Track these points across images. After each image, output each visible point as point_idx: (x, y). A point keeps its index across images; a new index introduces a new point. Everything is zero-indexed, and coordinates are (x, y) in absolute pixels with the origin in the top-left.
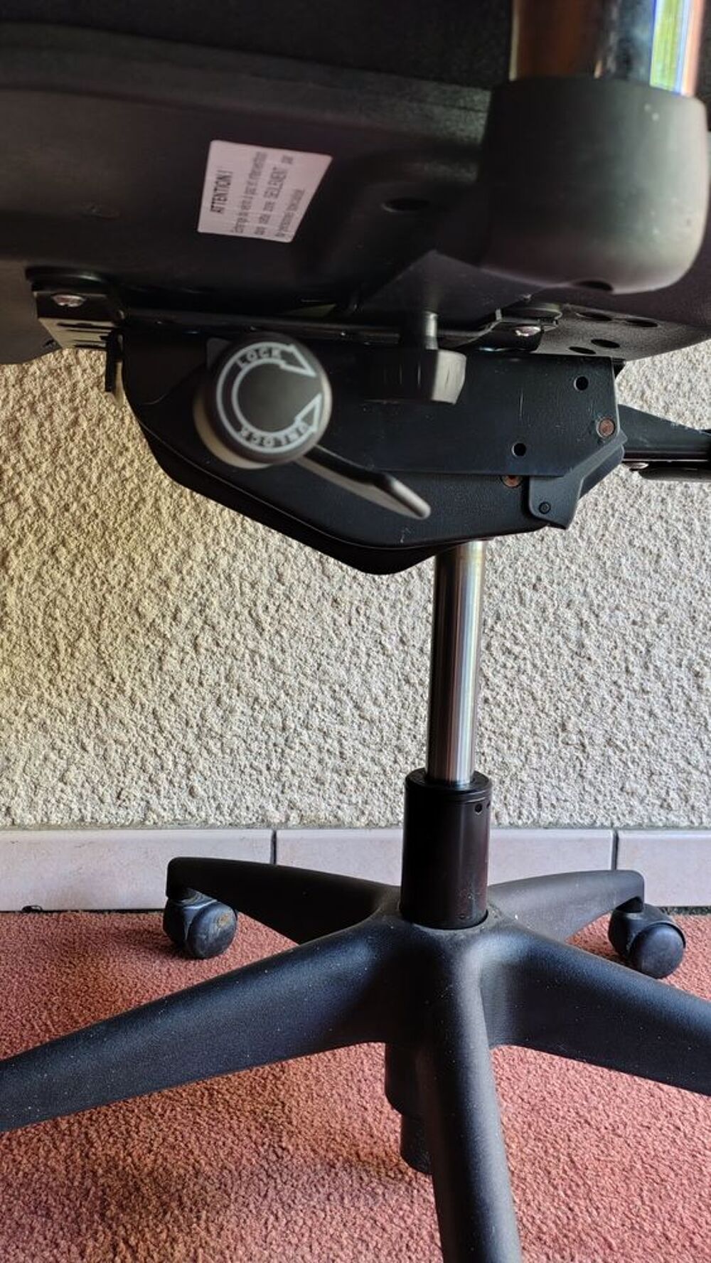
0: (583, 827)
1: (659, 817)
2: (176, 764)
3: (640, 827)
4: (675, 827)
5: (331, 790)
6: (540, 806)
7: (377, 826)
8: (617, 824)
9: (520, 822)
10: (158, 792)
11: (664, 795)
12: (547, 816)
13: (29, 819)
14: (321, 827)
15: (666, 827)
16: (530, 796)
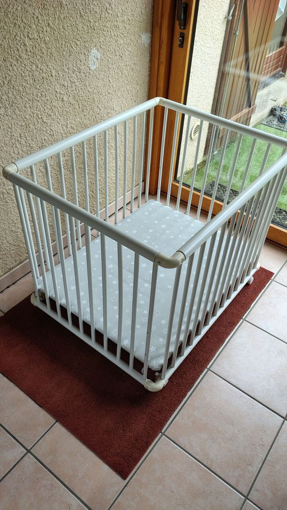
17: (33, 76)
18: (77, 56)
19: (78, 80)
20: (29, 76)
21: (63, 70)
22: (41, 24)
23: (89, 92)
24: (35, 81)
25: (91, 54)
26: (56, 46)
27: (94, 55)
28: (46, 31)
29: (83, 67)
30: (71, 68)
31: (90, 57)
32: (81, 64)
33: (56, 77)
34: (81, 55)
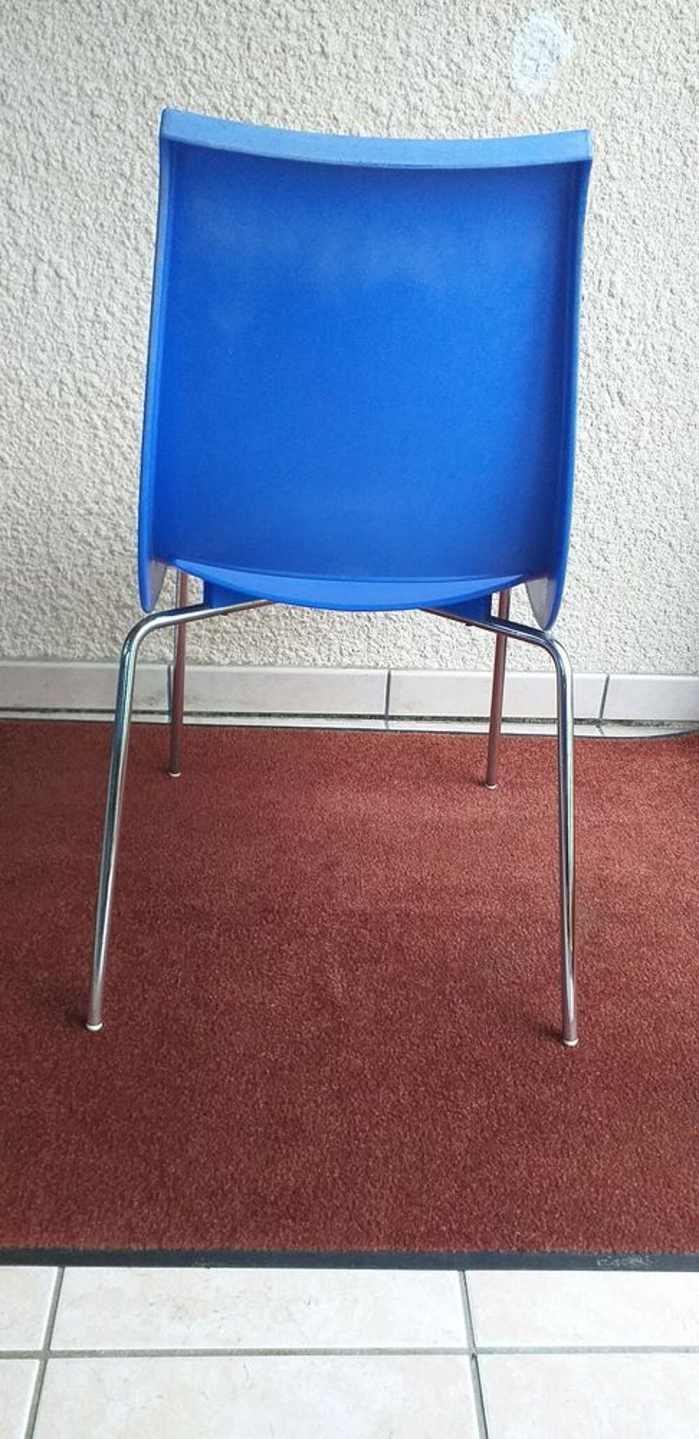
0: (370, 667)
1: (419, 662)
2: (103, 623)
3: (406, 668)
4: (430, 669)
5: (206, 642)
6: (341, 653)
7: (237, 665)
8: (392, 666)
9: (329, 664)
10: (93, 640)
11: (422, 649)
12: (346, 660)
13: (13, 653)
14: (200, 664)
15: (424, 669)
16: (336, 648)
17: (245, 29)
18: (458, 17)
19: (445, 112)
20: (229, 23)
21: (381, 49)
24: (249, 48)
25: (526, 30)
27: (542, 37)
29: (480, 70)
30: (417, 54)
31: (519, 38)
32: (471, 54)
33: (345, 64)
34: (477, 20)
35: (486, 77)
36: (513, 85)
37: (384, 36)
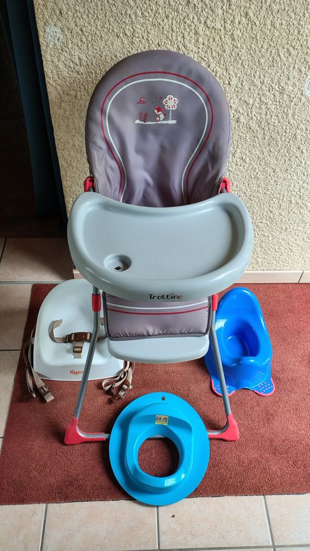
18: (285, 70)
19: (275, 103)
21: (253, 82)
22: (233, 10)
23: (289, 123)
26: (251, 47)
28: (239, 23)
29: (291, 88)
30: (267, 83)
32: (289, 83)
33: (237, 88)
34: (293, 71)
35: (293, 91)
36: (304, 93)
37: (255, 77)
